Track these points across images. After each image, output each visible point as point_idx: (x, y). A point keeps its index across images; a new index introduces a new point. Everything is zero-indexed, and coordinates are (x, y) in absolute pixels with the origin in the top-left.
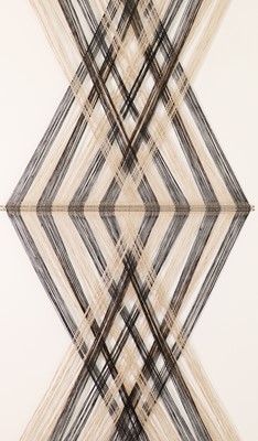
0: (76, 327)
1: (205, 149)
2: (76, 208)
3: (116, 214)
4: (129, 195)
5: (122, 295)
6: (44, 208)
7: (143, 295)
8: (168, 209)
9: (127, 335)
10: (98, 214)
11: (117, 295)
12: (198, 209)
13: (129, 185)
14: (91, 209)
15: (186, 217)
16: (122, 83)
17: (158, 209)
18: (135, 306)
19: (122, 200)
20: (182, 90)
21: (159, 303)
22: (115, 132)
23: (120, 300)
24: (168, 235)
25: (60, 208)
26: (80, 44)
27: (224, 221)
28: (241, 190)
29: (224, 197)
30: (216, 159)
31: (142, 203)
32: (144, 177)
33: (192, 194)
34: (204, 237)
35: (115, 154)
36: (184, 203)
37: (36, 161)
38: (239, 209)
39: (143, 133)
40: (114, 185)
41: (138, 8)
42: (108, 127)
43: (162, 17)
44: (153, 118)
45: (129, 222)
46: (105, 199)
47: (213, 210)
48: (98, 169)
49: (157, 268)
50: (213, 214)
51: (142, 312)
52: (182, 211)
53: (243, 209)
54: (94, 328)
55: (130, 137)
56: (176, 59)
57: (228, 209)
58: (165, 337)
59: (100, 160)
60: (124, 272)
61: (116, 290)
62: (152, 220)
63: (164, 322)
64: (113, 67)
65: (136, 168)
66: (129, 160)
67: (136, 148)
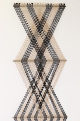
1: (57, 104)
2: (29, 117)
3: (38, 118)
4: (40, 114)
6: (22, 118)
8: (49, 117)
10: (34, 118)
12: (55, 117)
13: (40, 112)
14: (32, 117)
15: (53, 119)
16: (39, 89)
17: (47, 117)
19: (39, 115)
20: (51, 91)
22: (37, 100)
25: (25, 118)
26: (30, 81)
29: (61, 114)
30: (59, 106)
31: (43, 116)
32: (44, 110)
33: (54, 114)
35: (37, 105)
36: (52, 116)
37: (20, 107)
38: (65, 117)
39: (43, 100)
40: (37, 112)
41: (42, 74)
42: (36, 99)
43: (47, 76)
44: (46, 97)
45: (41, 120)
46: (35, 115)
48: (34, 108)
50: (59, 118)
55: (40, 101)
56: (50, 84)
57: (62, 117)
59: (34, 106)
62: (46, 120)
64: (37, 86)
65: (42, 108)
66: (40, 106)
67: (42, 103)
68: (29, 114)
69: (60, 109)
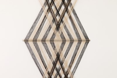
0: (43, 73)
1: (77, 25)
2: (44, 41)
3: (54, 42)
4: (58, 37)
5: (56, 64)
6: (35, 41)
7: (61, 64)
8: (68, 41)
9: (57, 75)
11: (55, 64)
12: (76, 41)
13: (58, 34)
14: (48, 41)
15: (73, 43)
16: (56, 7)
17: (65, 41)
18: (59, 67)
19: (56, 38)
20: (72, 10)
21: (66, 66)
22: (54, 20)
23: (56, 65)
24: (68, 48)
25: (39, 41)
27: (83, 44)
28: (87, 36)
29: (83, 38)
30: (81, 28)
31: (61, 39)
32: (62, 32)
34: (77, 48)
35: (54, 26)
36: (72, 39)
37: (33, 28)
38: (87, 41)
39: (62, 21)
40: (54, 34)
42: (52, 19)
44: (64, 17)
45: (58, 44)
46: (51, 38)
47: (80, 41)
48: (50, 30)
49: (65, 56)
50: (80, 42)
51: (61, 68)
52: (72, 41)
53: (88, 41)
54: (49, 73)
55: (58, 21)
56: (70, 1)
57: (84, 41)
58: (67, 75)
59: (50, 27)
60: (56, 58)
61: (54, 63)
62: (64, 44)
63: (67, 71)
64: (54, 3)
65: (60, 30)
66: (58, 28)
67: (60, 24)
68: (44, 36)
69: (82, 31)
